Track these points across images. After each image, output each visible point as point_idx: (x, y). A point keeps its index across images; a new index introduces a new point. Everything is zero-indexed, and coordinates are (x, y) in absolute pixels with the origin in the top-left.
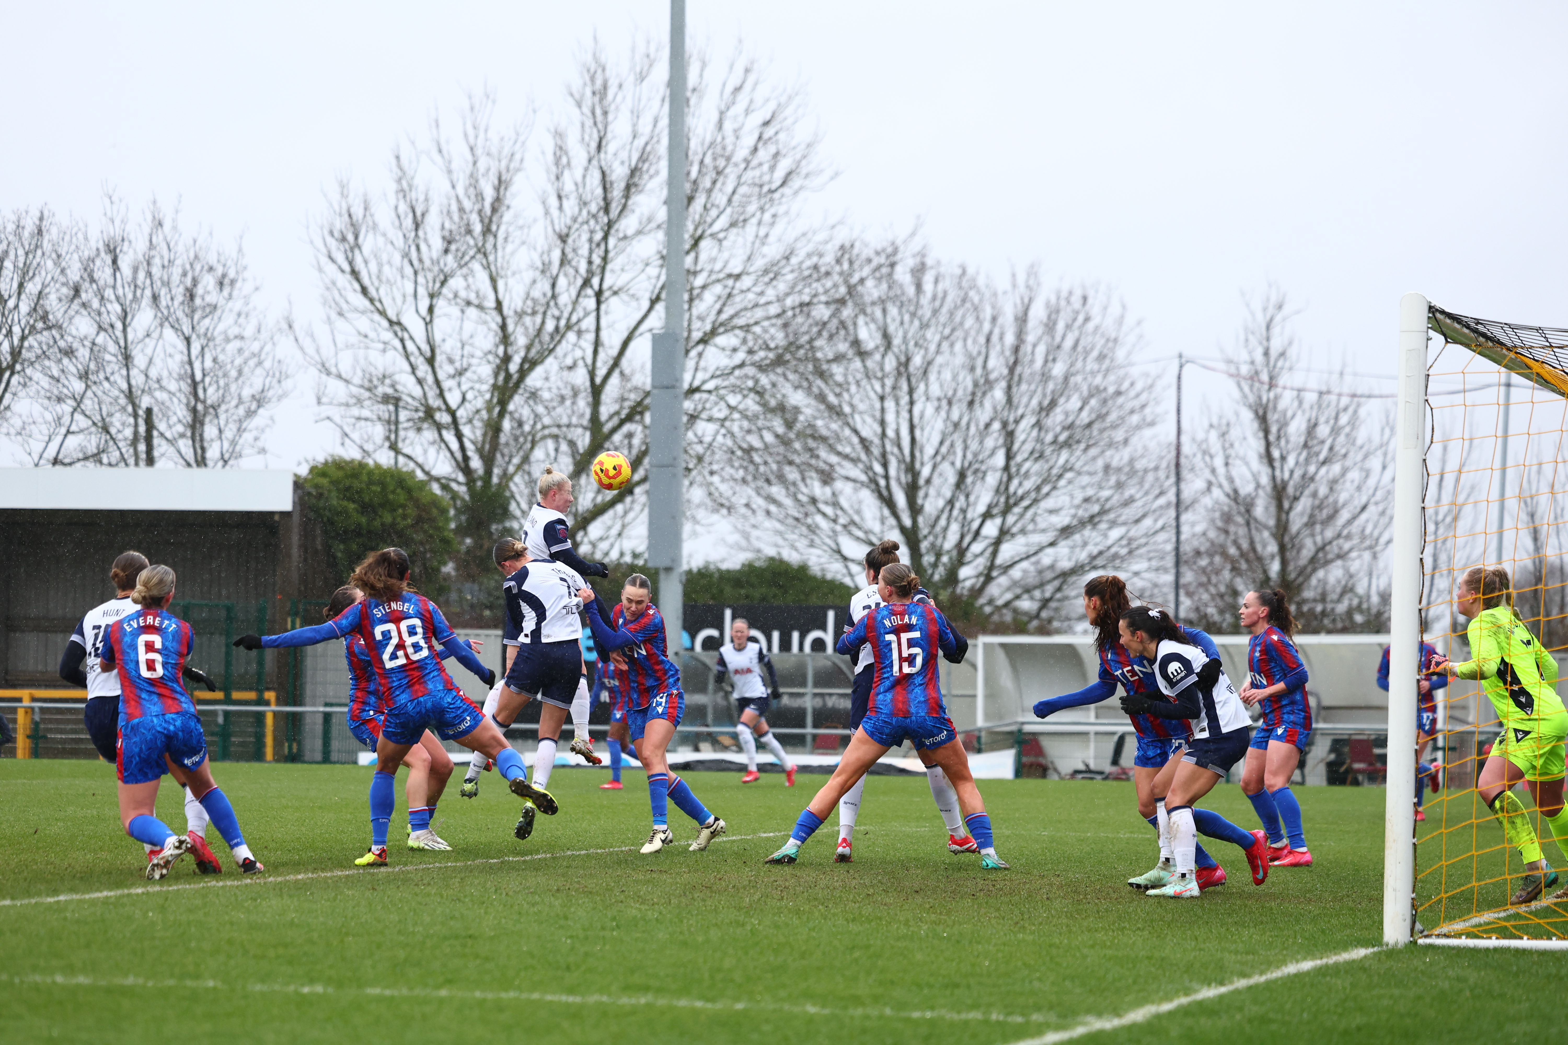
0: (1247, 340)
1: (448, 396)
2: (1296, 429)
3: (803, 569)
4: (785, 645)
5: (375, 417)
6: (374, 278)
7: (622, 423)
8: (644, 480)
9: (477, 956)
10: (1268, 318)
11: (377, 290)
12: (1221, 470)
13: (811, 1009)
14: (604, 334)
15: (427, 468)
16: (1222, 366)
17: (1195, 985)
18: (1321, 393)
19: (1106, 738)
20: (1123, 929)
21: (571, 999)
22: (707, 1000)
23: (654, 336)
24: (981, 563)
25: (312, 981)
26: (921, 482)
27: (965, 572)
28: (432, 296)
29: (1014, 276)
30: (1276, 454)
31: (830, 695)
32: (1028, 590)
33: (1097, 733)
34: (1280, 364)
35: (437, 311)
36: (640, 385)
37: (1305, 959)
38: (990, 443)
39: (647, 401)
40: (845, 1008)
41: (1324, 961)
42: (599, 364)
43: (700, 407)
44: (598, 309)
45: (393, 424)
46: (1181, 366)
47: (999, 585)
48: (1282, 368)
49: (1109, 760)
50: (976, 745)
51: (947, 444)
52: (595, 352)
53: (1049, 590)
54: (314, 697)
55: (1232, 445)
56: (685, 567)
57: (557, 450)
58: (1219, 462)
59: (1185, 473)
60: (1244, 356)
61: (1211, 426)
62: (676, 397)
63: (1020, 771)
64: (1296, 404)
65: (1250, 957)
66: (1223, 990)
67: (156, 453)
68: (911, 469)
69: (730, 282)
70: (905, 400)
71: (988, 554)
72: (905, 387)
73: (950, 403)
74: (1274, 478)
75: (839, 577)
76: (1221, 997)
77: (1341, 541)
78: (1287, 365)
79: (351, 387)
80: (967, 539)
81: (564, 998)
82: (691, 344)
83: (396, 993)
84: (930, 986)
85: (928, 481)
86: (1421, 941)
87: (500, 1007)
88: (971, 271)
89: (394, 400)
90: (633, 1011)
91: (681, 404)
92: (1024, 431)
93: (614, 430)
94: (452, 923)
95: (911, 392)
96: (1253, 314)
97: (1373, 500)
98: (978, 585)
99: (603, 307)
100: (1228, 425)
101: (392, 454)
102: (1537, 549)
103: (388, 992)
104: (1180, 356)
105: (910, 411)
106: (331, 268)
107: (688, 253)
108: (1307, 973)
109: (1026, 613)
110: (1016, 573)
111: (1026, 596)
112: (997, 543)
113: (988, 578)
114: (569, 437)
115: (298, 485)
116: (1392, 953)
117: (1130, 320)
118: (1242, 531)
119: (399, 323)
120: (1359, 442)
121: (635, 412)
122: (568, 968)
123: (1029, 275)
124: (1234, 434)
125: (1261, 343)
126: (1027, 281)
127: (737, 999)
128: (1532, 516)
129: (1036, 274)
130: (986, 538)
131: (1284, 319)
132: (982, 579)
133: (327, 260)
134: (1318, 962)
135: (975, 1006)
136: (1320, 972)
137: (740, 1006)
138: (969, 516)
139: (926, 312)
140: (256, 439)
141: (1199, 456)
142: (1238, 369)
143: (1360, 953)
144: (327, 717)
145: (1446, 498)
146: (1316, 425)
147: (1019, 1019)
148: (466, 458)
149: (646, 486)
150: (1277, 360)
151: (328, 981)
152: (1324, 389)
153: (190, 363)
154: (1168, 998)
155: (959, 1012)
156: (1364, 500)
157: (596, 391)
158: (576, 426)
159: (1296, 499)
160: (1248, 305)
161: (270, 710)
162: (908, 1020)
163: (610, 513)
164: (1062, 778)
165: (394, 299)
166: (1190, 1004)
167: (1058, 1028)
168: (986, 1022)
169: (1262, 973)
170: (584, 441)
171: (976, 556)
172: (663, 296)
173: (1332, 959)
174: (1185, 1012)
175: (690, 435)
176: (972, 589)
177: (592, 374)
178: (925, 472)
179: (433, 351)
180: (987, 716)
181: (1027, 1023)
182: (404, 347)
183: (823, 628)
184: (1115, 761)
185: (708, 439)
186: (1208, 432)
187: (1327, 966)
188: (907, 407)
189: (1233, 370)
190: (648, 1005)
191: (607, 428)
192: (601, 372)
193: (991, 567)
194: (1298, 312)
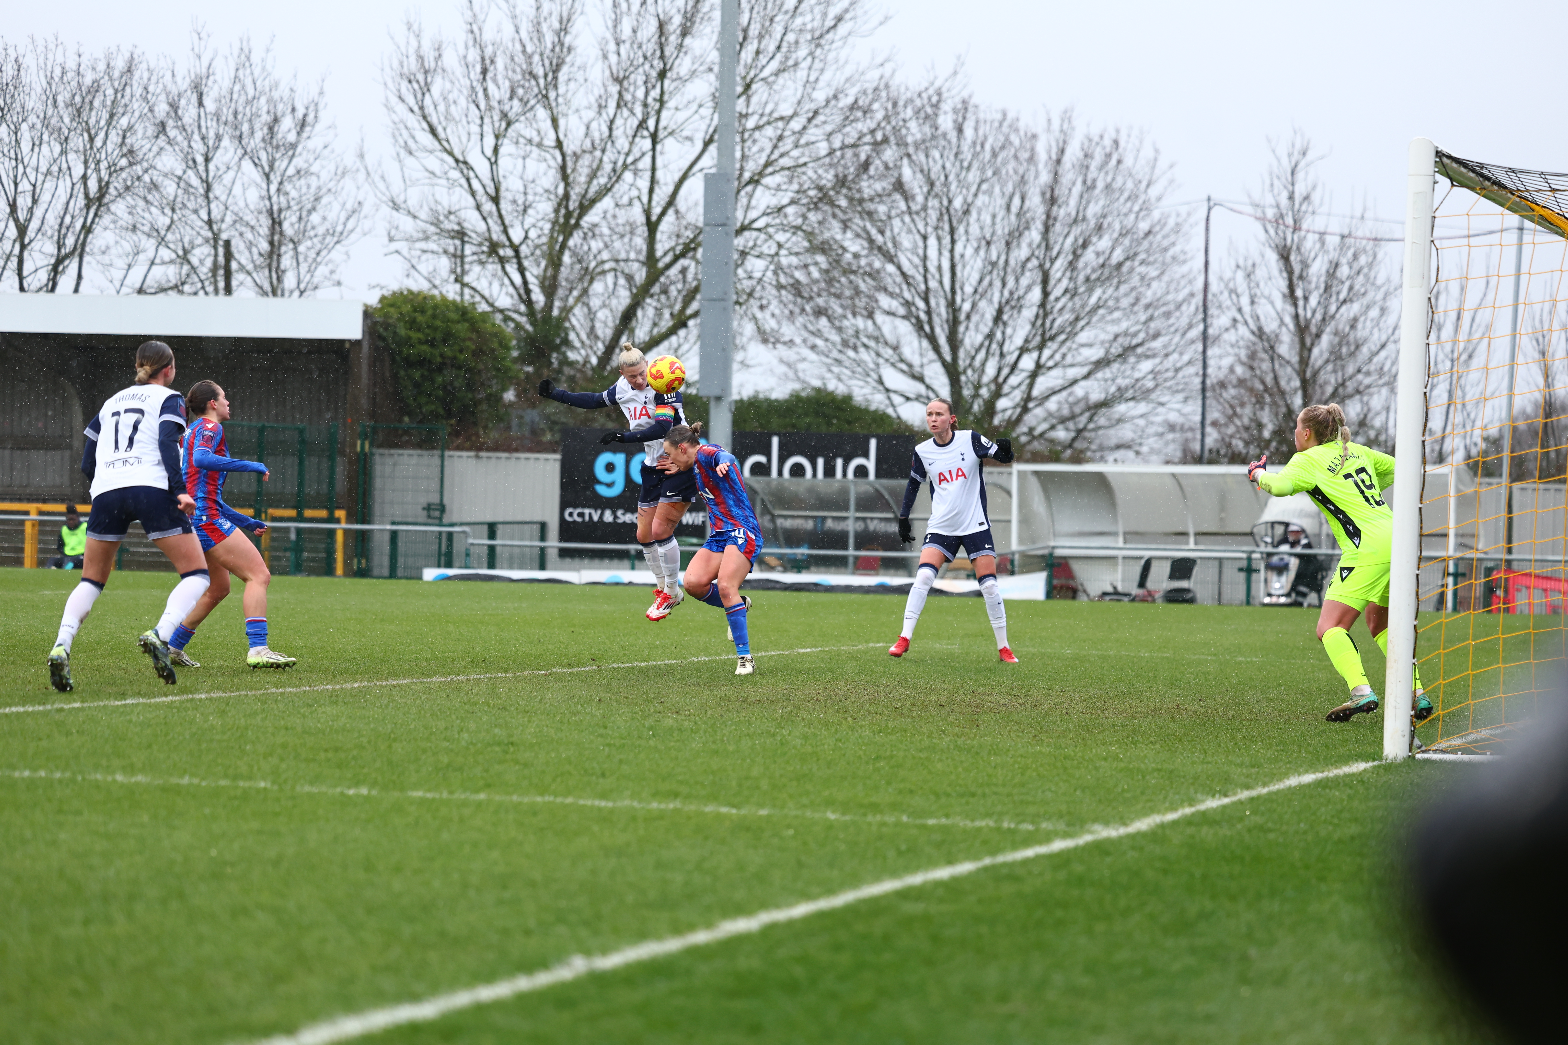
0: (1272, 185)
1: (511, 232)
2: (1318, 269)
3: (848, 398)
4: (830, 472)
5: (441, 250)
6: (442, 119)
7: (676, 258)
8: (696, 314)
9: (517, 762)
10: (1293, 163)
11: (445, 129)
12: (1247, 309)
13: (831, 816)
14: (659, 174)
15: (491, 301)
16: (1250, 210)
17: (1199, 796)
18: (1343, 237)
19: (1131, 562)
20: (1135, 743)
21: (603, 804)
22: (733, 806)
23: (706, 175)
24: (1018, 396)
25: (357, 784)
26: (962, 317)
27: (1002, 403)
28: (497, 137)
29: (1049, 121)
30: (1299, 293)
31: (872, 519)
32: (1063, 421)
33: (1125, 558)
34: (1304, 208)
35: (502, 151)
36: (693, 221)
37: (1306, 772)
38: (1024, 281)
39: (701, 238)
40: (865, 815)
41: (1325, 774)
42: (654, 203)
43: (751, 244)
44: (654, 149)
45: (459, 257)
46: (1209, 209)
47: (1036, 416)
48: (1305, 212)
49: (1136, 583)
50: (1009, 567)
51: (986, 282)
52: (651, 191)
53: (1082, 420)
54: (383, 515)
55: (1258, 285)
56: (735, 397)
57: (615, 284)
58: (1245, 301)
59: (1212, 311)
60: (1269, 200)
61: (1238, 266)
62: (727, 234)
63: (1051, 592)
64: (1318, 246)
65: (1254, 770)
66: (1226, 801)
67: (234, 283)
68: (951, 304)
69: (780, 124)
70: (947, 240)
71: (1024, 387)
72: (947, 227)
73: (988, 243)
74: (1297, 316)
75: (882, 407)
76: (1224, 807)
77: (1360, 377)
78: (1310, 209)
79: (418, 221)
80: (1005, 371)
81: (597, 803)
82: (743, 183)
83: (437, 796)
84: (948, 795)
85: (968, 317)
86: (1418, 756)
87: (534, 811)
88: (1011, 116)
89: (461, 235)
90: (661, 816)
91: (732, 242)
92: (1057, 269)
93: (668, 266)
94: (497, 730)
95: (952, 232)
96: (1279, 160)
97: (1392, 339)
98: (1014, 417)
99: (659, 147)
100: (1254, 265)
101: (458, 286)
102: (1548, 385)
103: (429, 795)
104: (1209, 199)
105: (952, 251)
106: (401, 108)
107: (739, 97)
108: (1308, 785)
109: (1059, 443)
110: (1052, 404)
111: (1060, 427)
112: (1034, 376)
113: (1025, 410)
114: (627, 271)
115: (367, 314)
116: (1391, 767)
117: (1162, 164)
118: (1266, 366)
119: (465, 163)
120: (1379, 282)
121: (688, 249)
122: (603, 775)
123: (1063, 120)
124: (1260, 274)
125: (1285, 187)
126: (1062, 126)
127: (761, 805)
128: (1543, 353)
129: (1070, 119)
130: (1022, 370)
131: (1308, 165)
132: (1019, 410)
133: (397, 100)
134: (1319, 775)
135: (988, 815)
136: (1320, 784)
137: (763, 812)
138: (1006, 349)
139: (967, 155)
140: (332, 272)
141: (1226, 294)
142: (1264, 213)
143: (1360, 767)
144: (394, 535)
145: (1462, 336)
146: (1337, 265)
147: (1030, 827)
148: (528, 291)
149: (698, 320)
150: (1301, 205)
151: (373, 784)
152: (1346, 232)
153: (270, 198)
154: (1173, 808)
155: (973, 820)
156: (1384, 338)
157: (652, 227)
158: (633, 261)
159: (1318, 336)
160: (1274, 151)
161: (341, 527)
162: (924, 827)
163: (665, 344)
164: (1091, 600)
165: (459, 138)
166: (1193, 815)
167: (1066, 835)
168: (998, 829)
169: (1264, 785)
170: (640, 275)
171: (1014, 388)
172: (716, 137)
173: (1334, 772)
174: (1188, 821)
175: (740, 271)
176: (1009, 421)
177: (647, 213)
178: (967, 307)
179: (497, 190)
180: (1021, 541)
181: (1037, 830)
182: (470, 185)
183: (866, 455)
184: (1142, 584)
185: (757, 275)
186: (1235, 272)
187: (1327, 778)
188: (949, 246)
189: (1259, 214)
190: (676, 811)
191: (661, 265)
192: (657, 211)
193: (1028, 398)
194: (1321, 158)
